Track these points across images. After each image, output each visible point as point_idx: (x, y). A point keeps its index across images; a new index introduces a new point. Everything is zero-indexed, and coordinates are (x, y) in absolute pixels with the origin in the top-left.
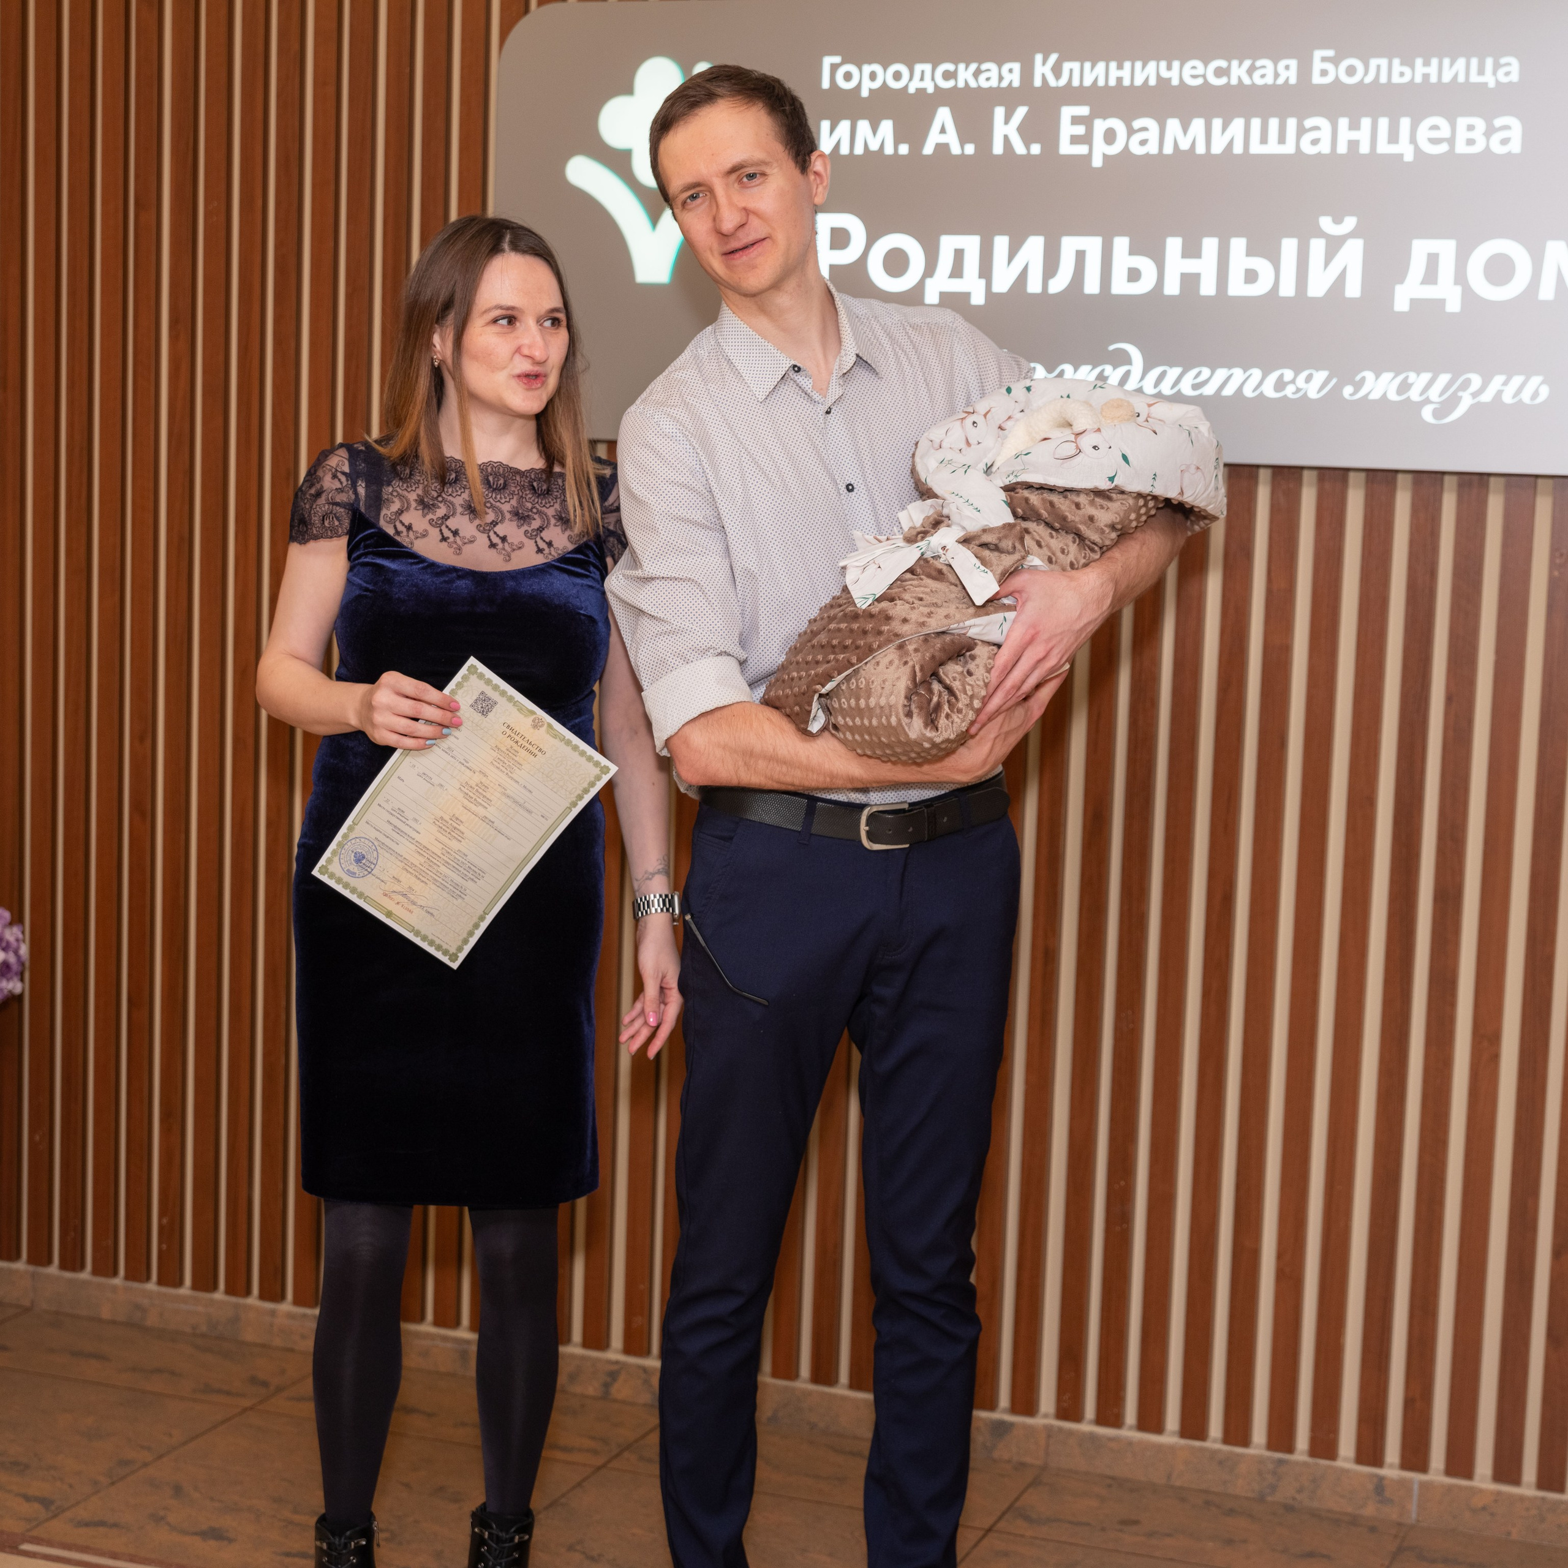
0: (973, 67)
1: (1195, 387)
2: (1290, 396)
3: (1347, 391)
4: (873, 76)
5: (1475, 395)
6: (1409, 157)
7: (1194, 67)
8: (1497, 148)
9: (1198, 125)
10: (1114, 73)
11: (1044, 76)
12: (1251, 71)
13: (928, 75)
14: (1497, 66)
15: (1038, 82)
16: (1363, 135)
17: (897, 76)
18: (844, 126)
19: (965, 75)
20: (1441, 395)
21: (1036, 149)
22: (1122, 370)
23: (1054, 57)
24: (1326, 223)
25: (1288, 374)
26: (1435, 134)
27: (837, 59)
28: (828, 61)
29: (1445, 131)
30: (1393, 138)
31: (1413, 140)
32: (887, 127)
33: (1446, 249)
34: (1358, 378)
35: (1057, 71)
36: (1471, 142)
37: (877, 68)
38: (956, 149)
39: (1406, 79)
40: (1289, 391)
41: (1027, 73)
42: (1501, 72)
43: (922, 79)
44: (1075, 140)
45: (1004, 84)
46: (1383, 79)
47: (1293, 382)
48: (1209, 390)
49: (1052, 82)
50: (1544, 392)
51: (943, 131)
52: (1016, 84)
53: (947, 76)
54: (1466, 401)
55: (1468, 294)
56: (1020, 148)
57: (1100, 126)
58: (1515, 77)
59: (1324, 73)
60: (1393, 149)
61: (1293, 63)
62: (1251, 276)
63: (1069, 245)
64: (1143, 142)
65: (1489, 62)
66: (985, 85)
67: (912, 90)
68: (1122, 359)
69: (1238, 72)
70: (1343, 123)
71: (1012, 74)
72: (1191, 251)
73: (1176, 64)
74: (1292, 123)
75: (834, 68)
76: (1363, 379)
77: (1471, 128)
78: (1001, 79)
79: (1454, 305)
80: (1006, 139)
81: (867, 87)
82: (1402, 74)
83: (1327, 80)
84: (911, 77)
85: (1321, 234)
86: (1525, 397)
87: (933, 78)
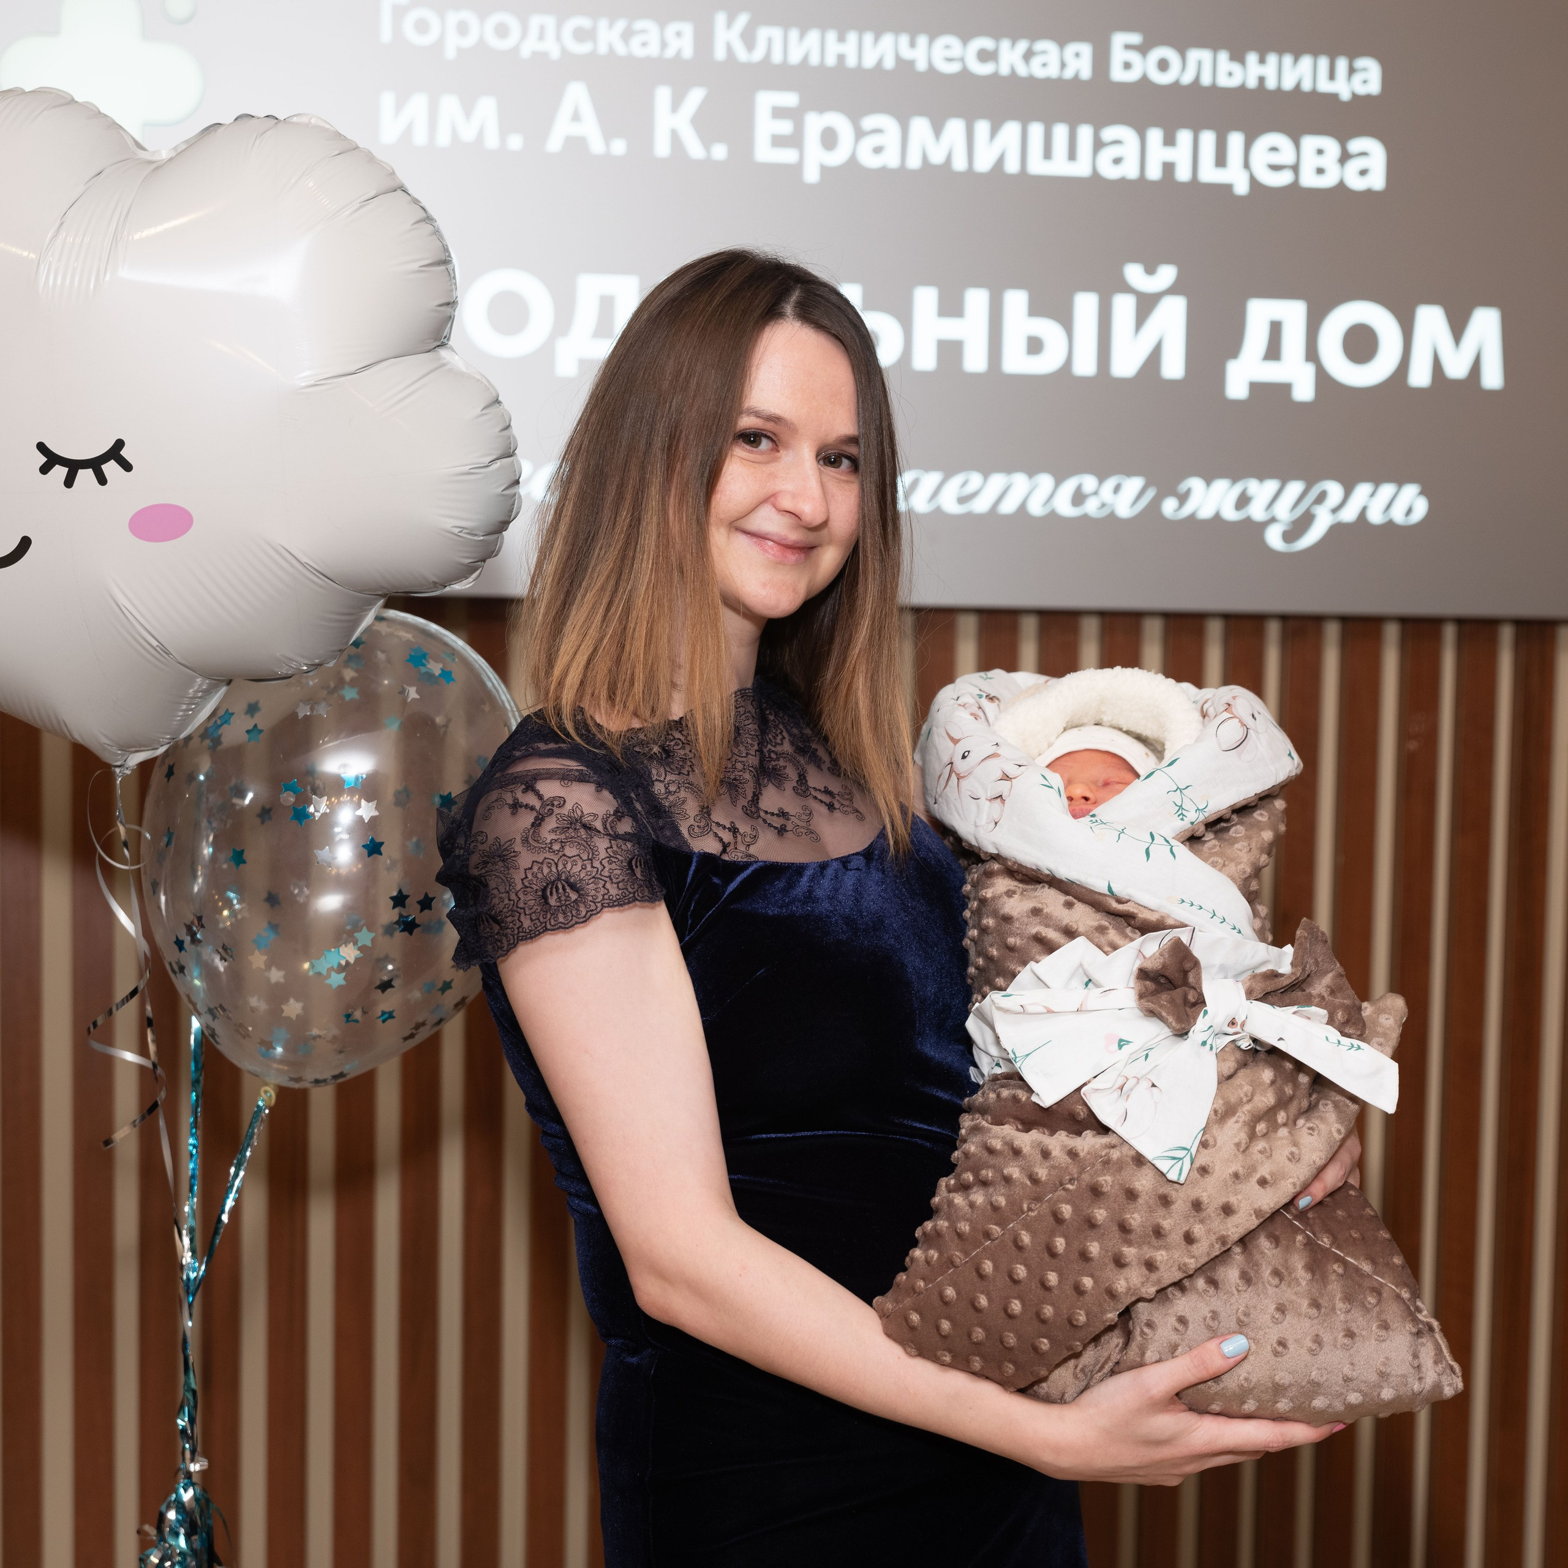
0: (621, 25)
1: (962, 500)
2: (1094, 513)
3: (1169, 506)
4: (463, 29)
5: (1335, 511)
6: (1242, 189)
7: (947, 47)
8: (1356, 184)
9: (955, 128)
10: (833, 48)
11: (729, 45)
12: (1028, 56)
13: (550, 33)
14: (1352, 71)
15: (720, 54)
16: (1180, 154)
17: (502, 31)
18: (418, 104)
19: (609, 36)
20: (1291, 512)
21: (720, 152)
23: (743, 19)
24: (1134, 274)
25: (1089, 482)
26: (1276, 159)
29: (1287, 154)
30: (1221, 160)
31: (1247, 165)
32: (487, 108)
33: (1294, 314)
34: (1182, 488)
35: (749, 38)
36: (1320, 171)
37: (469, 17)
38: (597, 145)
39: (1234, 82)
40: (1091, 507)
41: (704, 39)
42: (1357, 78)
43: (541, 38)
44: (778, 141)
45: (669, 53)
46: (1206, 80)
47: (1096, 493)
48: (981, 505)
49: (742, 54)
50: (1421, 508)
51: (576, 117)
52: (688, 53)
53: (581, 35)
54: (1323, 520)
55: (1323, 379)
56: (695, 149)
57: (814, 123)
58: (1375, 88)
59: (1127, 66)
60: (1219, 176)
61: (1086, 49)
62: (1035, 346)
64: (878, 150)
65: (1342, 64)
66: (639, 52)
67: (526, 51)
69: (1010, 57)
70: (1155, 135)
71: (681, 38)
72: (951, 307)
73: (922, 40)
74: (1085, 133)
75: (399, 12)
76: (1188, 492)
77: (1320, 152)
78: (664, 45)
79: (1304, 391)
80: (675, 136)
81: (453, 44)
82: (1230, 74)
83: (1132, 76)
84: (524, 34)
85: (1127, 289)
86: (1398, 515)
87: (558, 38)
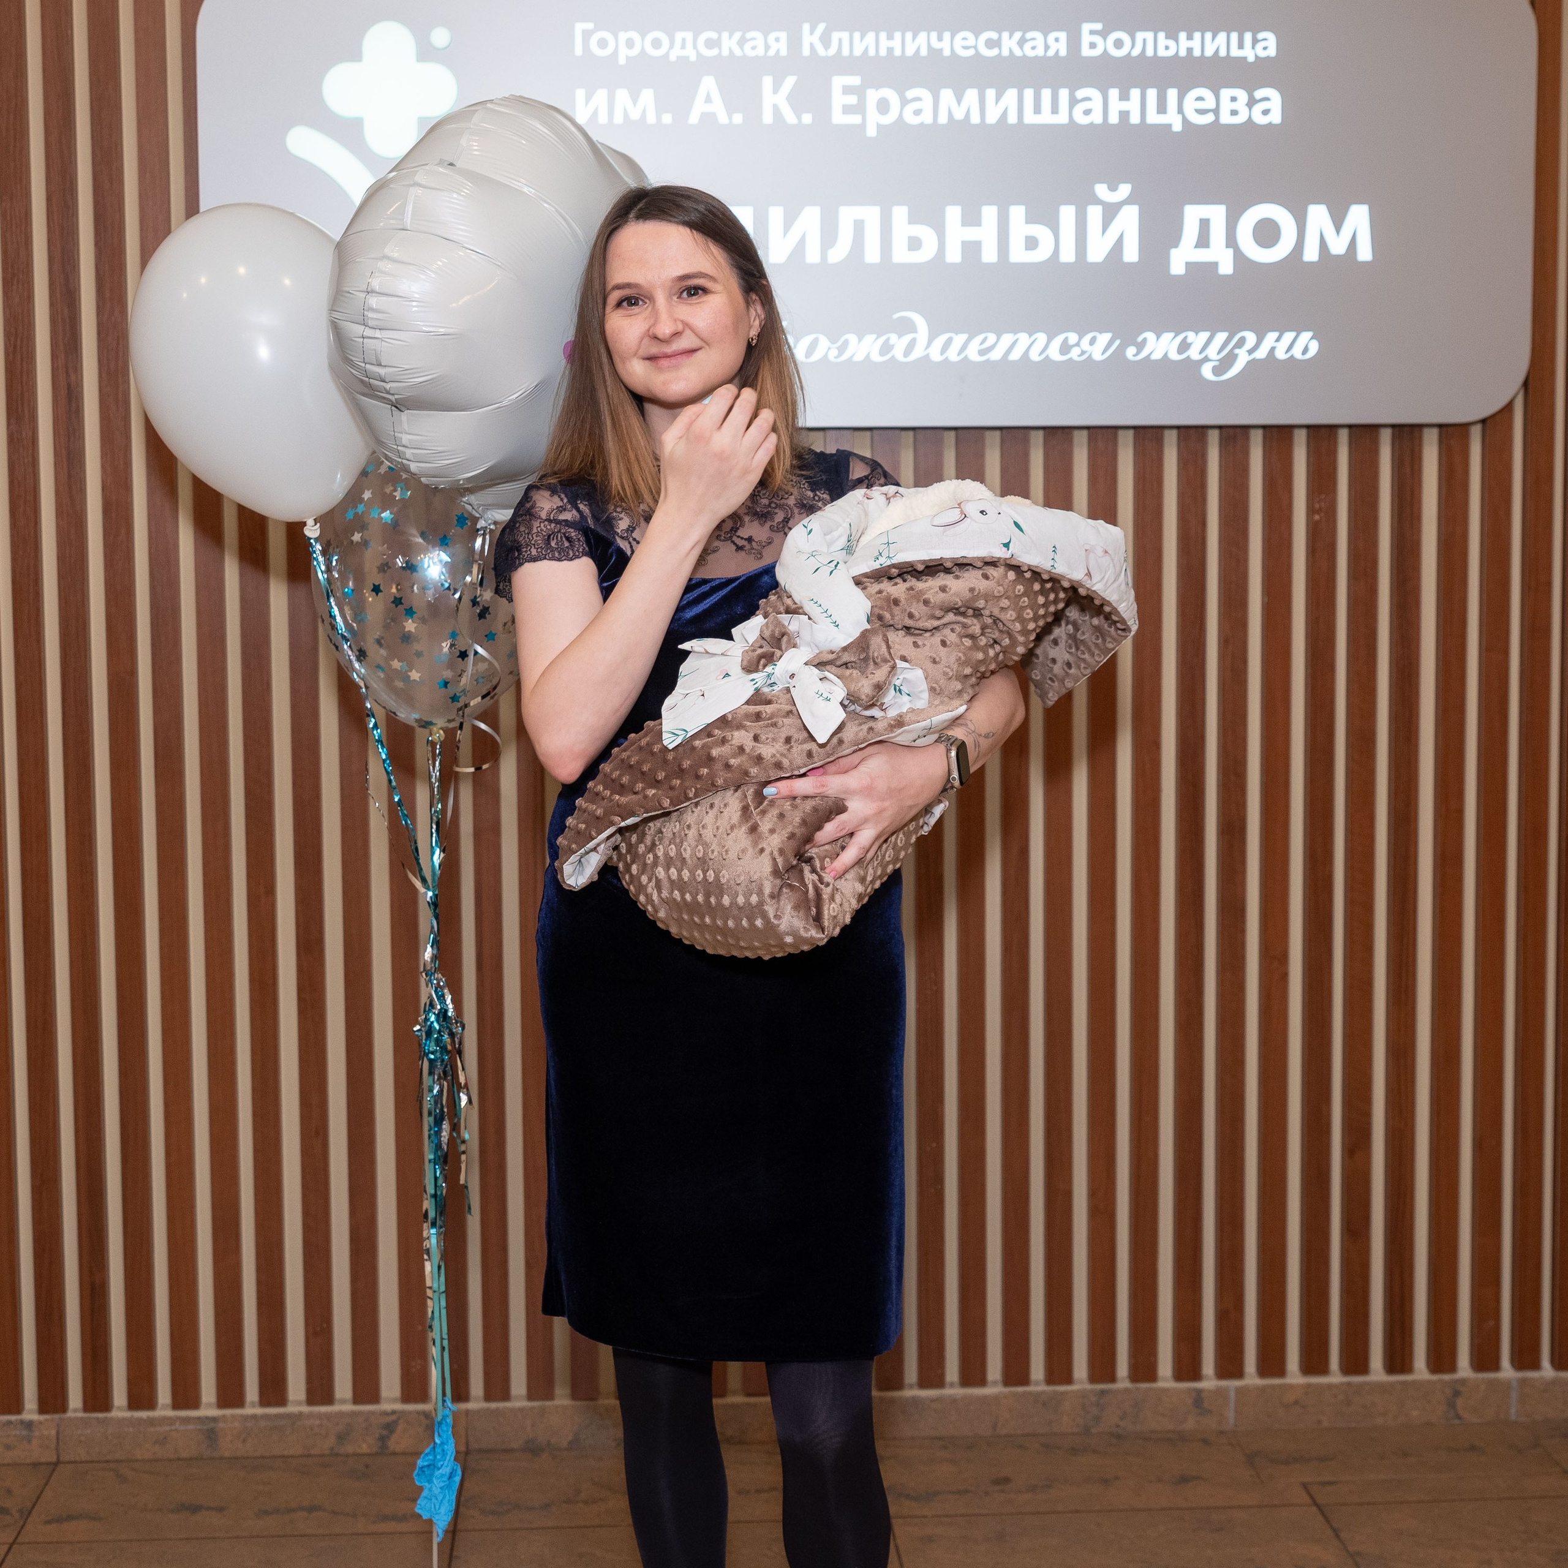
0: (738, 35)
1: (982, 353)
2: (1076, 358)
3: (1131, 352)
4: (630, 44)
5: (1250, 352)
6: (1177, 127)
7: (965, 39)
8: (1260, 120)
9: (971, 96)
10: (884, 43)
11: (812, 45)
12: (1021, 43)
13: (689, 43)
14: (1255, 41)
15: (806, 52)
16: (1133, 105)
17: (656, 44)
18: (601, 95)
19: (729, 43)
20: (1219, 353)
21: (807, 118)
22: (907, 338)
23: (821, 27)
24: (1102, 190)
25: (1073, 338)
26: (1201, 105)
27: (590, 26)
28: (580, 27)
29: (1210, 103)
30: (1162, 108)
31: (1180, 110)
32: (647, 96)
33: (1217, 214)
34: (1140, 339)
35: (826, 40)
36: (1234, 113)
37: (635, 35)
38: (723, 118)
39: (1171, 53)
40: (1074, 354)
41: (795, 42)
42: (1259, 47)
43: (683, 47)
44: (847, 110)
45: (771, 53)
46: (1150, 53)
47: (1078, 344)
48: (996, 355)
49: (821, 51)
50: (1314, 347)
51: (708, 100)
52: (784, 52)
53: (710, 43)
54: (1243, 359)
55: (1240, 258)
56: (790, 118)
57: (873, 96)
58: (1272, 52)
59: (1093, 46)
60: (1161, 119)
61: (1063, 36)
62: (1031, 243)
63: (848, 215)
64: (917, 112)
65: (1248, 36)
66: (750, 53)
67: (673, 57)
68: (908, 327)
69: (1009, 44)
70: (1114, 93)
71: (779, 42)
72: (971, 219)
73: (947, 35)
74: (1064, 94)
75: (587, 35)
76: (1145, 340)
77: (1234, 99)
78: (767, 47)
79: (1226, 267)
80: (776, 108)
81: (624, 53)
82: (1167, 48)
83: (1096, 52)
84: (672, 46)
85: (1097, 201)
86: (1297, 352)
87: (695, 47)
